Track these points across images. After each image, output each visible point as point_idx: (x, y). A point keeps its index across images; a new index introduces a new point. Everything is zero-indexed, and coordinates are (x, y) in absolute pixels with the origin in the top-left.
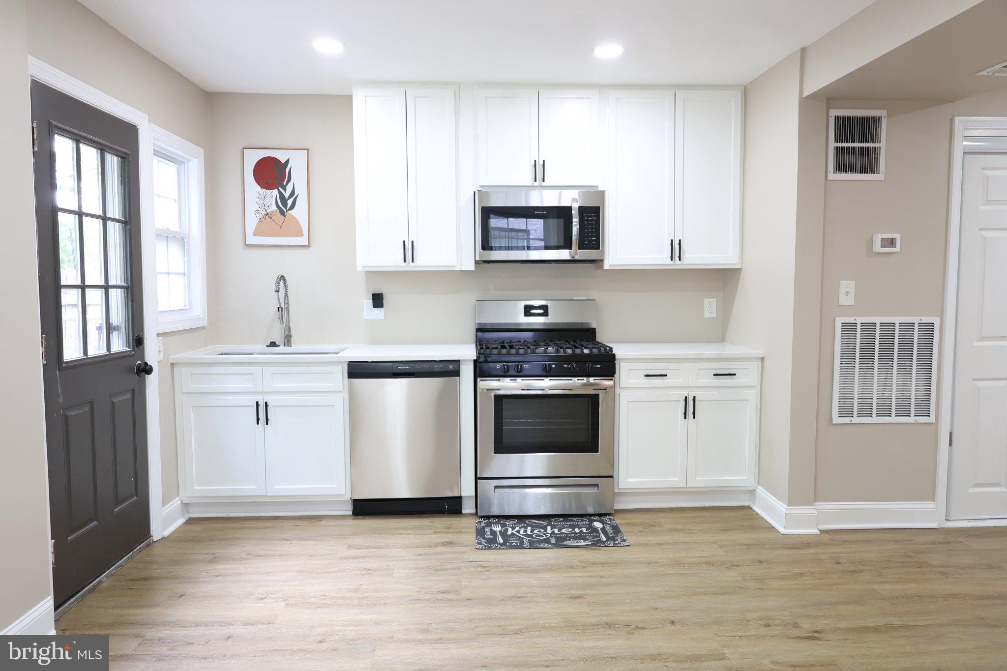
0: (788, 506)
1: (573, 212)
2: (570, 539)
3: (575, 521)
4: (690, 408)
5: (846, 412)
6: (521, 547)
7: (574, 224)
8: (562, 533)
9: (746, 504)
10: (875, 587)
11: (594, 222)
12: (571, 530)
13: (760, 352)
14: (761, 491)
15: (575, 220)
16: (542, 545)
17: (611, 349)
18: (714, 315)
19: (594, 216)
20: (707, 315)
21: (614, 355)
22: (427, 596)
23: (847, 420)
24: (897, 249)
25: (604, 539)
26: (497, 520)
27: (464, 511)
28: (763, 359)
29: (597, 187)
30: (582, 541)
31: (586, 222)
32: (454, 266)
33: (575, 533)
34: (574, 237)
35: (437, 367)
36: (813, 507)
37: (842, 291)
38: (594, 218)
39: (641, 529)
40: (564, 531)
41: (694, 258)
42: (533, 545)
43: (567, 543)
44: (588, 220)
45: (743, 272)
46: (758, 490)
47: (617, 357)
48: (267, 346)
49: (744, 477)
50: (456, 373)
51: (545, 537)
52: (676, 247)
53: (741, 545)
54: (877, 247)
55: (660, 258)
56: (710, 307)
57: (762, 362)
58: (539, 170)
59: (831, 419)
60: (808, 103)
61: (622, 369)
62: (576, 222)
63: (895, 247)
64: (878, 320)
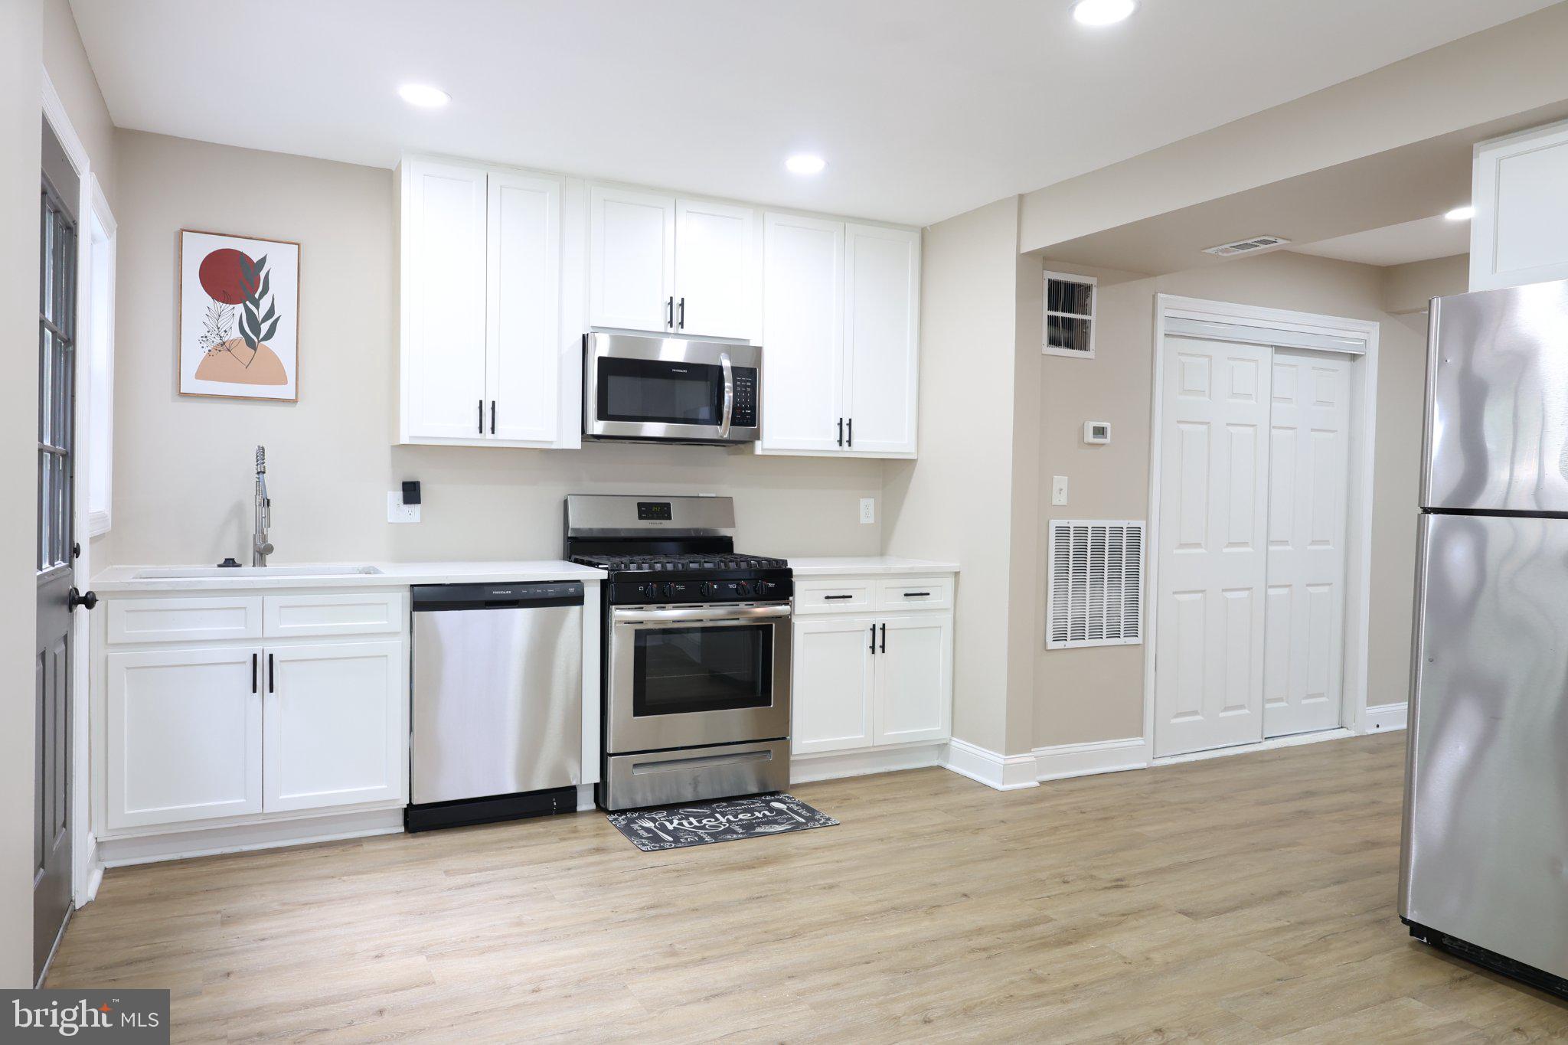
0: (1006, 755)
1: (724, 373)
2: (759, 825)
3: (746, 804)
4: (878, 639)
5: (1060, 636)
6: (701, 841)
7: (726, 390)
8: (741, 820)
9: (935, 763)
10: (1138, 830)
11: (749, 390)
12: (750, 815)
13: (955, 566)
14: (957, 743)
15: (728, 385)
16: (729, 837)
17: (785, 562)
18: (871, 520)
19: (748, 381)
20: (863, 520)
21: (790, 571)
22: (635, 915)
23: (1060, 645)
24: (1107, 441)
25: (804, 821)
26: (637, 814)
27: (579, 809)
28: (957, 574)
29: (748, 340)
30: (777, 826)
31: (739, 389)
32: (551, 442)
33: (758, 818)
34: (726, 409)
35: (551, 592)
36: (1030, 754)
37: (1055, 489)
38: (749, 384)
39: (837, 805)
40: (741, 816)
41: (866, 444)
42: (717, 837)
43: (758, 830)
44: (741, 386)
45: (918, 462)
46: (953, 743)
47: (794, 573)
48: (219, 566)
49: (937, 729)
50: (578, 600)
51: (723, 827)
52: (845, 428)
53: (966, 807)
54: (1089, 437)
55: (822, 441)
56: (867, 510)
57: (955, 577)
58: (676, 311)
59: (1045, 643)
60: (1030, 261)
61: (799, 587)
62: (729, 387)
63: (1106, 438)
64: (1090, 523)
